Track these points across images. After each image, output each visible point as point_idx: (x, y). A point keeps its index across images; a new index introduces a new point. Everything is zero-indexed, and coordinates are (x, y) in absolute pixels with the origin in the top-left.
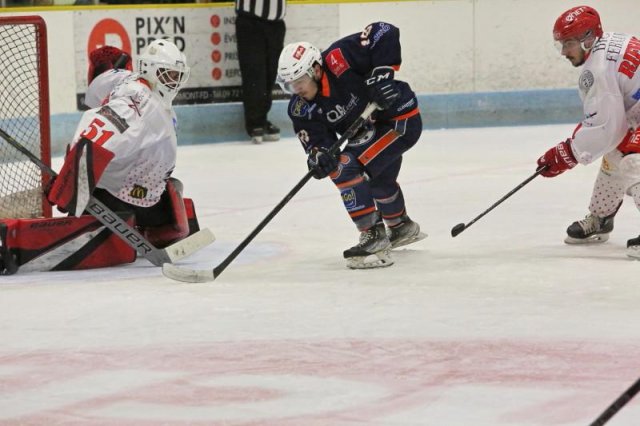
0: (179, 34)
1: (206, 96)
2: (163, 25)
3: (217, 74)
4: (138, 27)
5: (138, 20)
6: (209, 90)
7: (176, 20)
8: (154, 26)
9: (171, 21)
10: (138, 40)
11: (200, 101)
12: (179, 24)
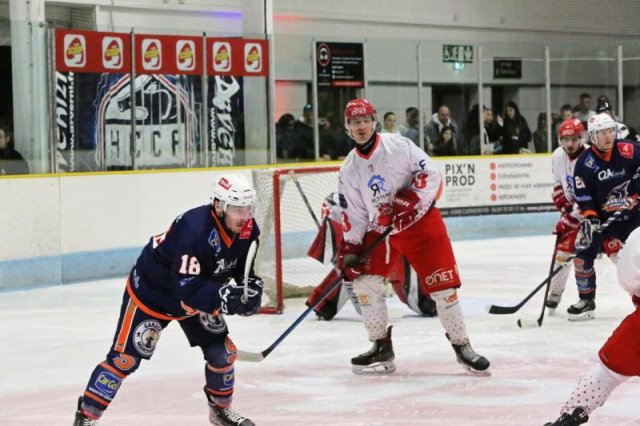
0: (471, 174)
1: (487, 210)
2: (462, 169)
3: (494, 197)
4: (447, 170)
5: (447, 166)
6: (490, 207)
7: (469, 166)
8: (456, 169)
9: (467, 167)
10: (447, 178)
11: (484, 214)
12: (471, 168)
